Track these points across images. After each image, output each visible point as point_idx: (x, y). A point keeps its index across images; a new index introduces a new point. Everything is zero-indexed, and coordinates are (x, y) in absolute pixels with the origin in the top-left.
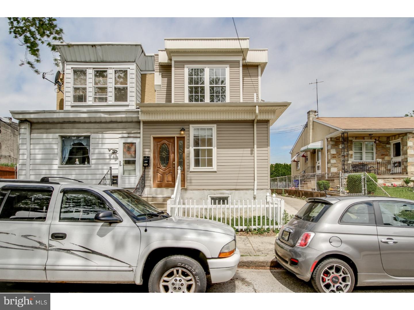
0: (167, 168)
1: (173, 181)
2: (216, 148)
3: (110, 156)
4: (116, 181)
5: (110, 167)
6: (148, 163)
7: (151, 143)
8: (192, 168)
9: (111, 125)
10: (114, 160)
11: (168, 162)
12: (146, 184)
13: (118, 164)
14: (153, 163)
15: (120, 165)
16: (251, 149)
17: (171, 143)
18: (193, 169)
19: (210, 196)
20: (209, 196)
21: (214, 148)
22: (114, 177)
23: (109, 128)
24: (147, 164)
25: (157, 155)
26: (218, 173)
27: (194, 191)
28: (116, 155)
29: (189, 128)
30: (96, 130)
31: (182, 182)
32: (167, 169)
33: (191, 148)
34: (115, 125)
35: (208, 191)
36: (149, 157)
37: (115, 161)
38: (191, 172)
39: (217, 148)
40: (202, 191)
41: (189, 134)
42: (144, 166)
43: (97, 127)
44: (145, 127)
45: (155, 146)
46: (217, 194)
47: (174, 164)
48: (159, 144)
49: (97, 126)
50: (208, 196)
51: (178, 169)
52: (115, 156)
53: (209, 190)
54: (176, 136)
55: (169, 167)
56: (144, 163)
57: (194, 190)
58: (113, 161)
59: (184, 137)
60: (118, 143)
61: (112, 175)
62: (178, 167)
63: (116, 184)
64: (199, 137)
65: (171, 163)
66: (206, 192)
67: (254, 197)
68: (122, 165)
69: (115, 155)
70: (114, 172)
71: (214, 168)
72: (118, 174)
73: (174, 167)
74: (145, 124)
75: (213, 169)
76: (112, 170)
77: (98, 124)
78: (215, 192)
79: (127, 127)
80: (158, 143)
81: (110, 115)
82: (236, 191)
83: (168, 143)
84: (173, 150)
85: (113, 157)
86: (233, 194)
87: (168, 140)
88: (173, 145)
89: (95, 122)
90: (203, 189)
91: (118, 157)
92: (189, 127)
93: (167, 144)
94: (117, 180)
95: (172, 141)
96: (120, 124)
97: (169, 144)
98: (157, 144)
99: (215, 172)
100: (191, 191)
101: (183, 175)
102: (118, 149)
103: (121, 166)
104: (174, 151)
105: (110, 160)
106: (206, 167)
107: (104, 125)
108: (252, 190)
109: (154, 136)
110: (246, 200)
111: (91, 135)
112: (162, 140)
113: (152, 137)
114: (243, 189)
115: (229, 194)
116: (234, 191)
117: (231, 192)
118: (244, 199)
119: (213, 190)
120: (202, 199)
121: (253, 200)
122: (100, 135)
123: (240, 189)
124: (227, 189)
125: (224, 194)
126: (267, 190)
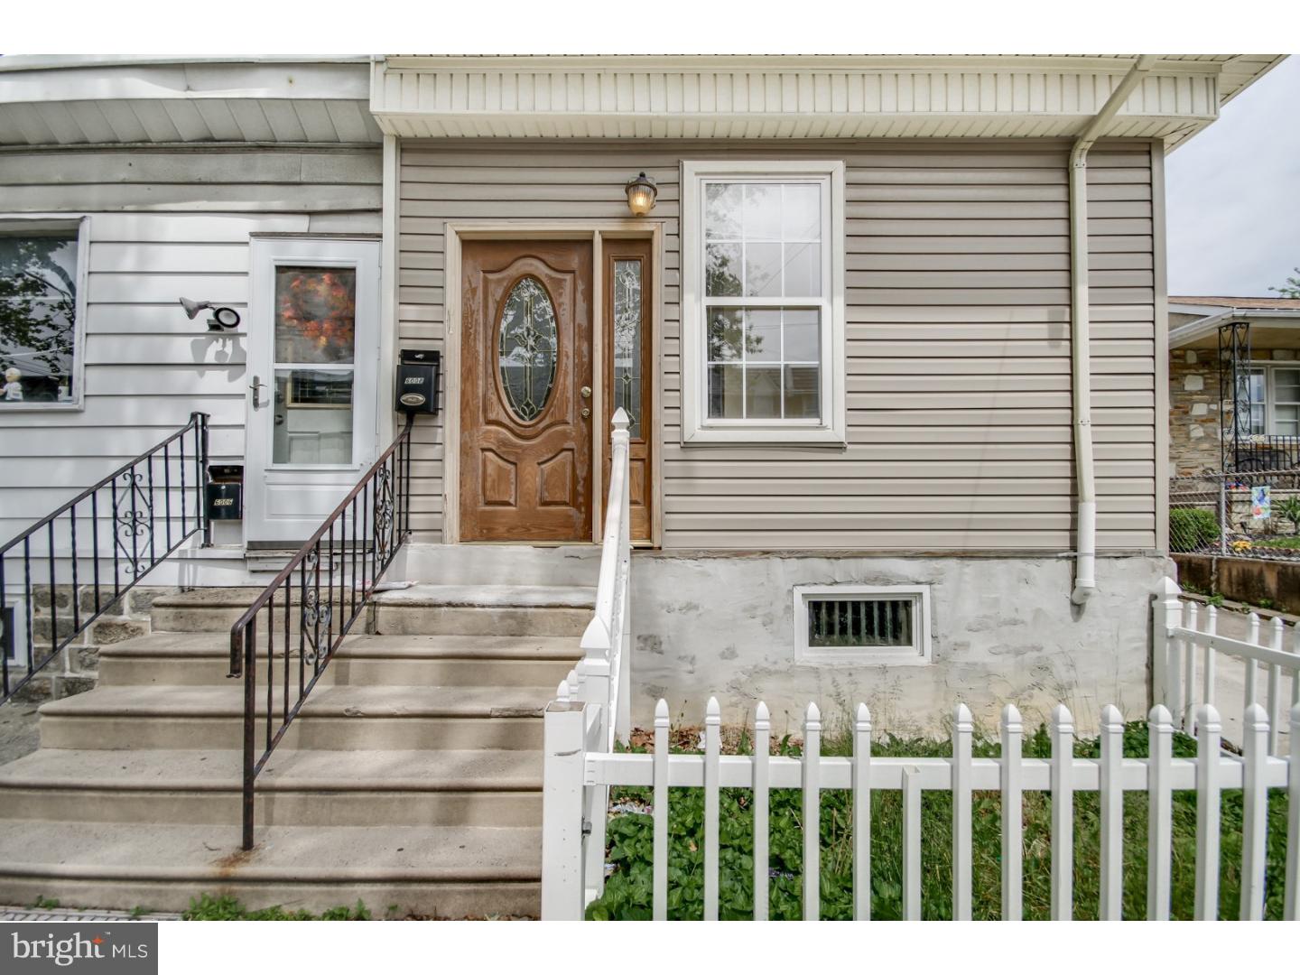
0: (541, 425)
1: (581, 499)
2: (840, 302)
3: (199, 349)
4: (229, 502)
5: (194, 416)
6: (431, 390)
7: (449, 271)
8: (696, 420)
9: (206, 166)
10: (222, 374)
11: (549, 390)
12: (416, 521)
13: (242, 396)
14: (463, 393)
15: (256, 404)
16: (1049, 313)
17: (568, 277)
18: (703, 428)
19: (804, 595)
20: (798, 592)
21: (831, 302)
22: (218, 472)
23: (195, 179)
24: (421, 398)
25: (486, 348)
26: (855, 452)
27: (709, 565)
28: (236, 346)
29: (678, 184)
30: (114, 195)
31: (635, 507)
32: (544, 429)
33: (689, 299)
34: (230, 165)
35: (794, 564)
36: (433, 357)
37: (232, 378)
38: (688, 446)
39: (848, 305)
40: (760, 564)
41: (679, 219)
42: (400, 407)
43: (121, 176)
44: (411, 174)
45: (474, 291)
46: (849, 582)
47: (589, 400)
48: (499, 281)
49: (120, 166)
50: (791, 592)
51: (609, 428)
52: (229, 349)
53: (803, 555)
54: (598, 228)
55: (558, 418)
56: (402, 388)
57: (711, 554)
58: (216, 381)
59: (647, 241)
60: (246, 274)
61: (211, 463)
62: (609, 413)
63: (229, 517)
64: (739, 236)
65: (570, 394)
66: (782, 571)
67: (1073, 604)
68: (267, 404)
69: (229, 343)
70: (222, 447)
71: (833, 421)
72: (241, 457)
73: (589, 420)
74: (408, 159)
75: (824, 428)
76: (211, 432)
77: (129, 157)
78: (840, 568)
79: (304, 178)
80: (491, 276)
81: (188, 88)
82: (967, 562)
83: (551, 278)
84: (582, 319)
85: (220, 354)
86: (947, 584)
87: (550, 259)
88: (581, 287)
89: (112, 147)
90: (766, 553)
91: (244, 354)
92: (681, 176)
93: (545, 280)
94: (236, 494)
95: (575, 261)
96: (260, 159)
97: (559, 283)
98: (486, 281)
99: (838, 447)
100: (690, 564)
101: (639, 464)
102: (245, 304)
103: (261, 410)
104: (585, 323)
105: (202, 375)
106: (780, 417)
107: (160, 165)
108: (1055, 560)
109: (467, 226)
110: (1028, 618)
111: (82, 219)
112: (515, 257)
113: (457, 233)
114: (1005, 551)
115: (918, 583)
116: (952, 564)
117: (935, 569)
118: (1017, 610)
119: (825, 560)
120: (759, 612)
121: (1069, 618)
122: (129, 225)
123: (989, 552)
124: (909, 551)
125: (887, 582)
126: (1152, 560)
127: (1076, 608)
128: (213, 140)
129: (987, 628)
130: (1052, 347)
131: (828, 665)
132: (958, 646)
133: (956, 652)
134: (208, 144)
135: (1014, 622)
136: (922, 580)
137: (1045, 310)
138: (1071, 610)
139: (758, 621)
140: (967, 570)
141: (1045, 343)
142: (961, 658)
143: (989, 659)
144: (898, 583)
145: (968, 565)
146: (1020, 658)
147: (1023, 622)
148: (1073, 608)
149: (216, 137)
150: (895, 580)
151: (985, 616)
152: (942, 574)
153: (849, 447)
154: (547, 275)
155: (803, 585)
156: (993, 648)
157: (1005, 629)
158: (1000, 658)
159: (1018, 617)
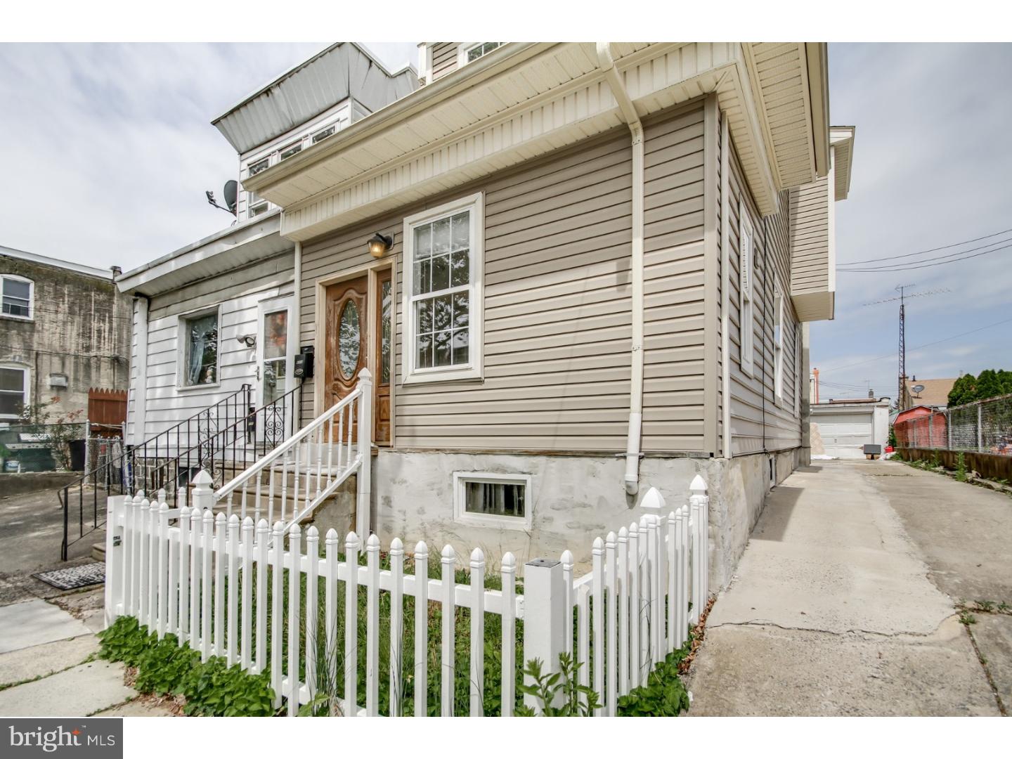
0: (353, 379)
2: (479, 285)
3: (248, 355)
4: (252, 424)
5: (243, 386)
7: (317, 305)
8: (410, 370)
9: (250, 274)
11: (357, 360)
13: (255, 375)
14: (326, 366)
15: (258, 379)
16: (618, 265)
18: (412, 375)
19: (461, 478)
20: (456, 475)
21: (474, 286)
23: (247, 280)
24: (302, 370)
25: (334, 340)
26: (488, 383)
27: (412, 457)
29: (401, 233)
32: (354, 381)
33: (405, 299)
35: (453, 457)
36: (311, 349)
38: (406, 386)
39: (485, 286)
40: (433, 457)
41: (402, 253)
42: (296, 376)
43: (229, 284)
44: (306, 259)
45: (330, 311)
46: (483, 471)
47: (367, 364)
48: (339, 304)
50: (451, 475)
52: (252, 355)
53: (456, 452)
54: (369, 267)
56: (296, 367)
57: (413, 450)
59: (388, 269)
60: (257, 320)
62: (379, 370)
63: (252, 430)
64: (430, 256)
65: (364, 360)
66: (448, 461)
67: (628, 494)
68: (261, 378)
70: (253, 400)
71: (474, 366)
72: (257, 403)
74: (305, 250)
75: (470, 369)
76: (251, 393)
77: (231, 275)
78: (476, 461)
79: (277, 270)
80: (336, 303)
82: (552, 459)
85: (250, 357)
86: (540, 475)
87: (356, 287)
89: (227, 272)
90: (438, 450)
91: (256, 356)
92: (402, 229)
93: (355, 300)
97: (361, 301)
98: (334, 305)
99: (478, 381)
100: (404, 456)
102: (257, 334)
103: (260, 382)
106: (450, 364)
107: (240, 276)
108: (616, 459)
109: (324, 279)
110: (594, 503)
111: (219, 306)
112: (345, 289)
113: (320, 284)
114: (577, 452)
115: (523, 473)
116: (543, 459)
117: (533, 463)
118: (586, 496)
119: (468, 455)
120: (436, 487)
121: (626, 506)
122: (235, 304)
123: (566, 452)
124: (515, 450)
125: (504, 471)
126: (698, 461)
127: (631, 498)
128: (251, 261)
129: (566, 508)
130: (619, 291)
131: (471, 524)
132: (548, 519)
133: (545, 524)
134: (252, 264)
135: (584, 506)
136: (525, 471)
137: (614, 263)
138: (627, 499)
139: (435, 492)
140: (553, 465)
141: (615, 289)
142: (548, 528)
143: (567, 532)
144: (511, 473)
145: (554, 462)
146: (588, 532)
147: (590, 506)
148: (628, 497)
149: (252, 259)
150: (509, 470)
151: (563, 499)
152: (537, 467)
153: (486, 380)
154: (356, 298)
155: (458, 471)
156: (570, 523)
157: (578, 510)
158: (573, 531)
159: (586, 502)
